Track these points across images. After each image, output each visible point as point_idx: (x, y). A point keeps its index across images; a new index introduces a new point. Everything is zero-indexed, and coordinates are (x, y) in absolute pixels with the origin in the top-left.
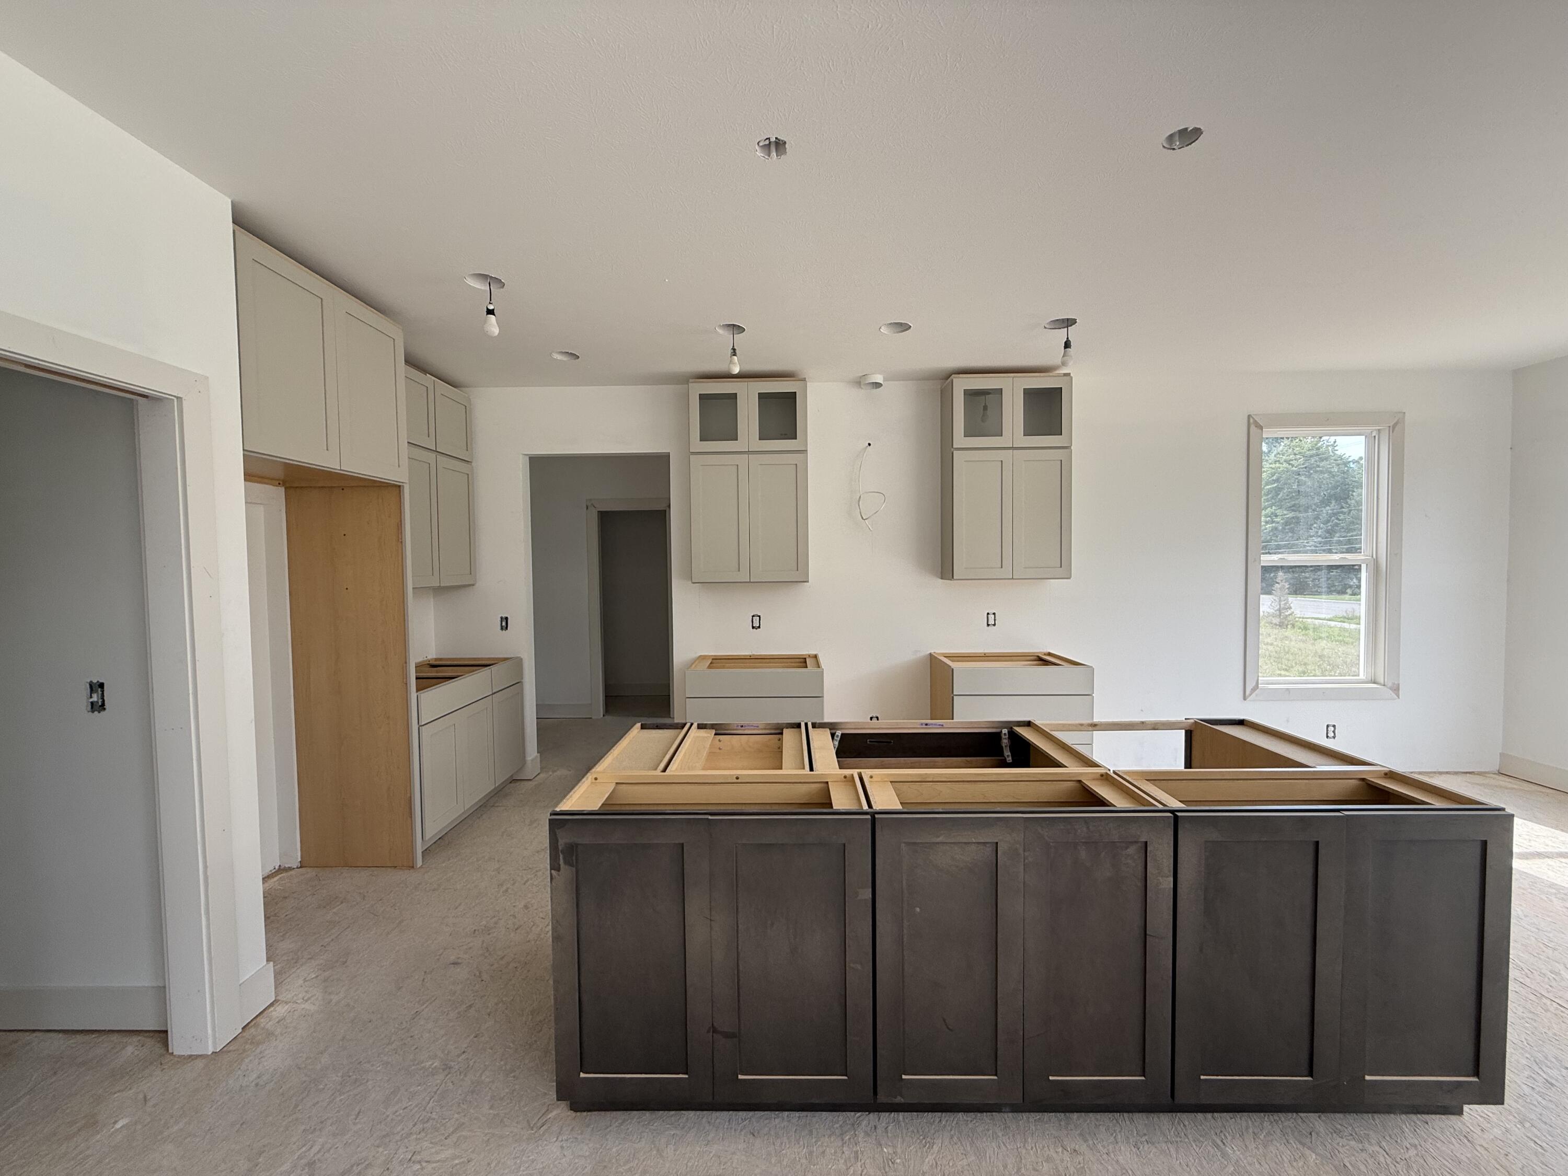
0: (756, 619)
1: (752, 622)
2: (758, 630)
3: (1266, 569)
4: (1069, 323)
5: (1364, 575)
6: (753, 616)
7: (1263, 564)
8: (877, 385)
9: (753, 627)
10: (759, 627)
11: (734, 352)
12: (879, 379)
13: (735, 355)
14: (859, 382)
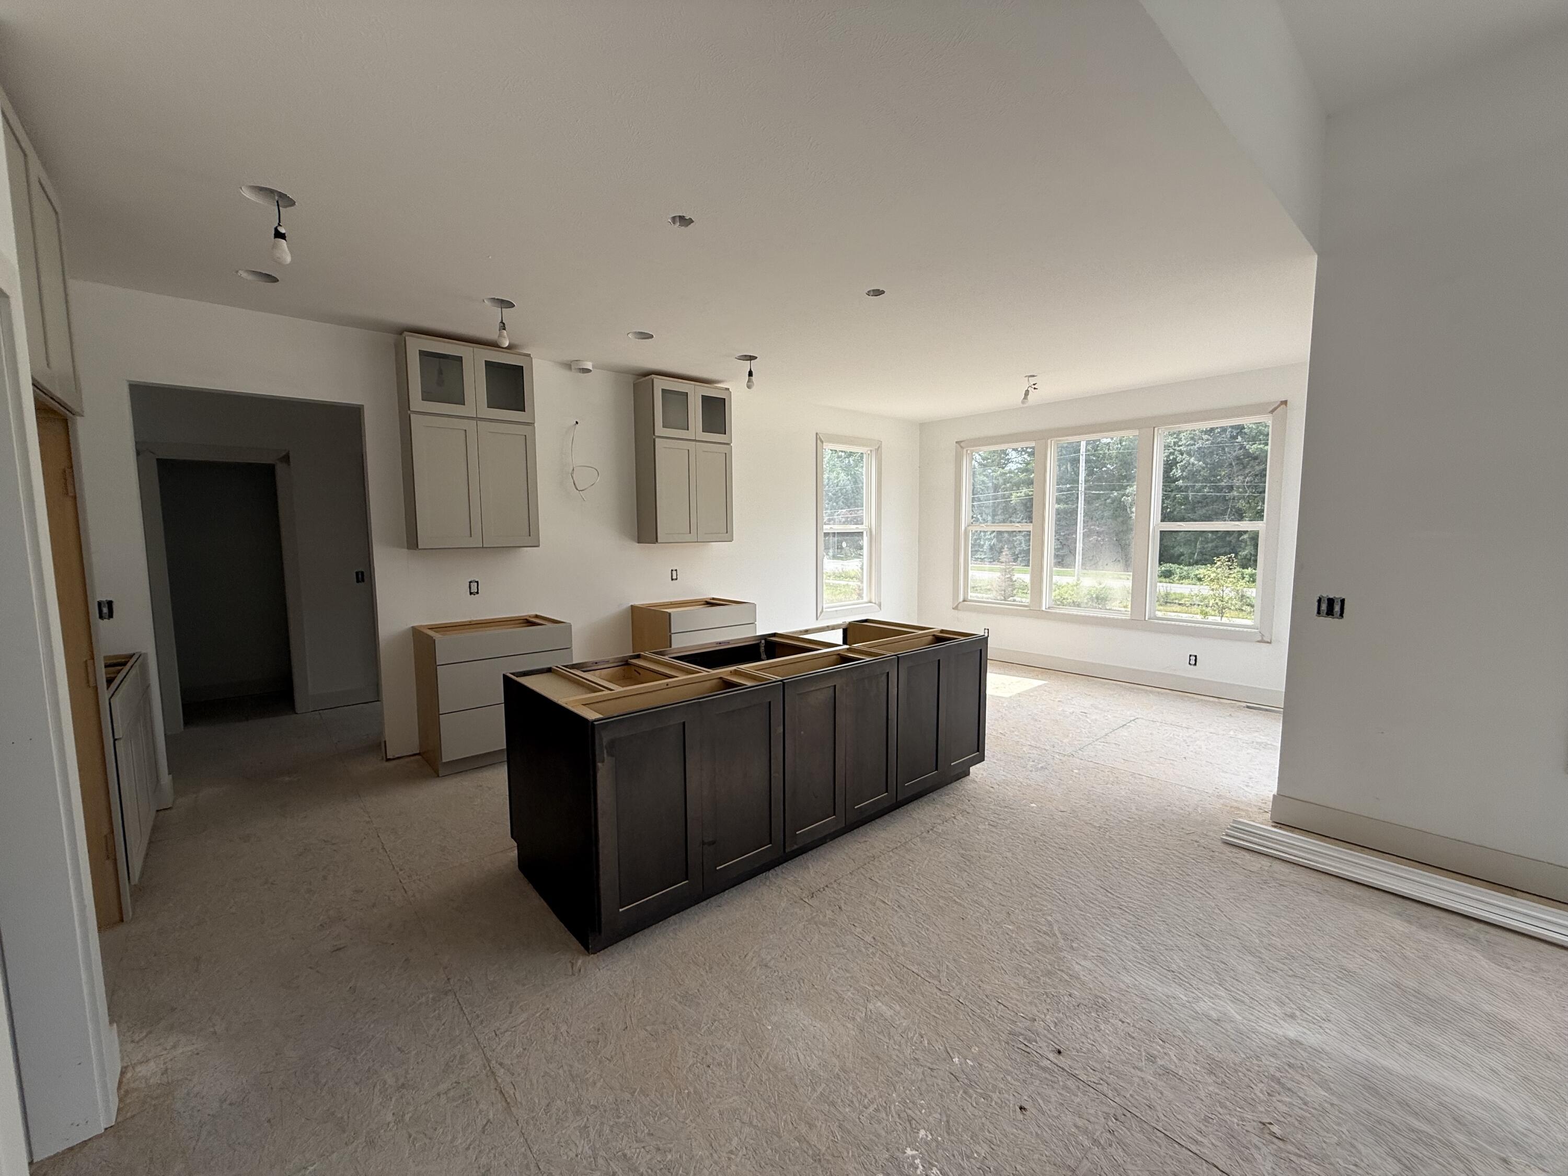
0: (474, 585)
1: (470, 588)
2: (476, 595)
3: (826, 534)
4: (751, 358)
5: (865, 538)
6: (470, 582)
7: (825, 531)
8: (588, 371)
9: (471, 593)
10: (477, 593)
11: (503, 326)
12: (589, 365)
13: (504, 329)
14: (568, 366)
